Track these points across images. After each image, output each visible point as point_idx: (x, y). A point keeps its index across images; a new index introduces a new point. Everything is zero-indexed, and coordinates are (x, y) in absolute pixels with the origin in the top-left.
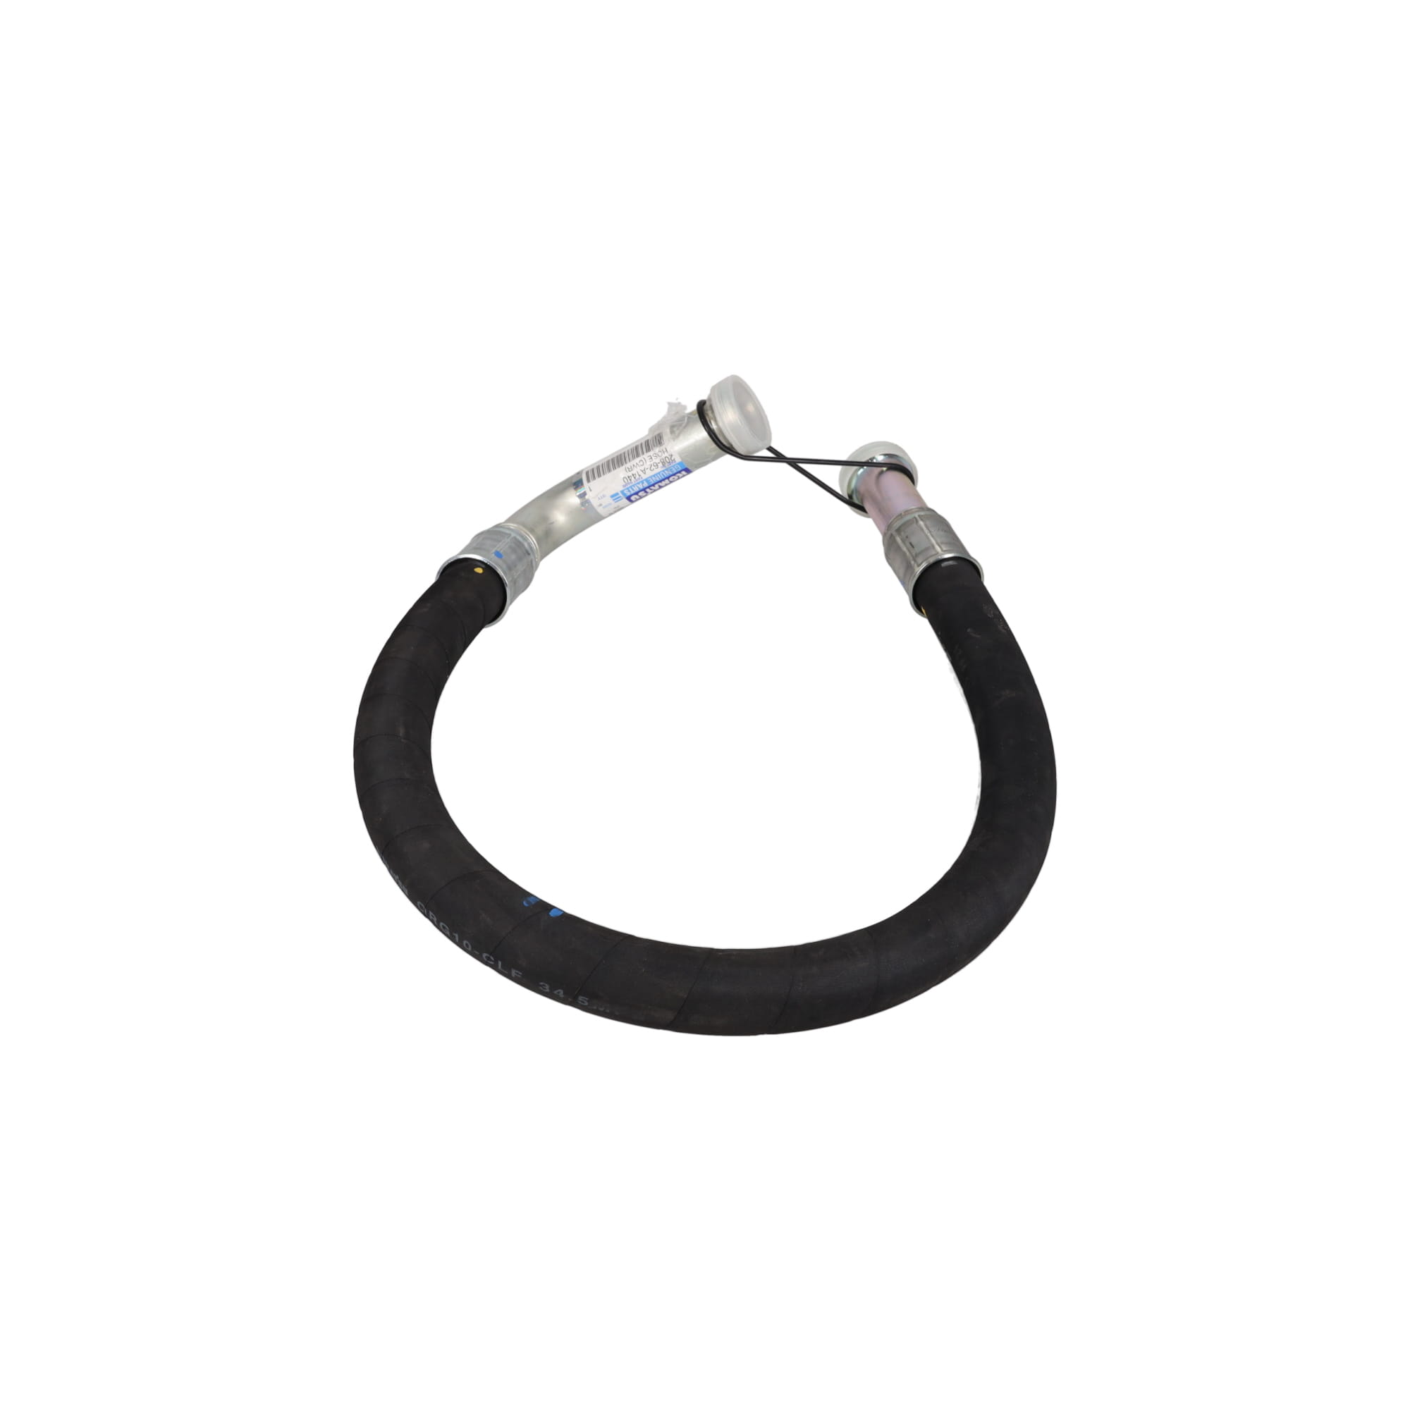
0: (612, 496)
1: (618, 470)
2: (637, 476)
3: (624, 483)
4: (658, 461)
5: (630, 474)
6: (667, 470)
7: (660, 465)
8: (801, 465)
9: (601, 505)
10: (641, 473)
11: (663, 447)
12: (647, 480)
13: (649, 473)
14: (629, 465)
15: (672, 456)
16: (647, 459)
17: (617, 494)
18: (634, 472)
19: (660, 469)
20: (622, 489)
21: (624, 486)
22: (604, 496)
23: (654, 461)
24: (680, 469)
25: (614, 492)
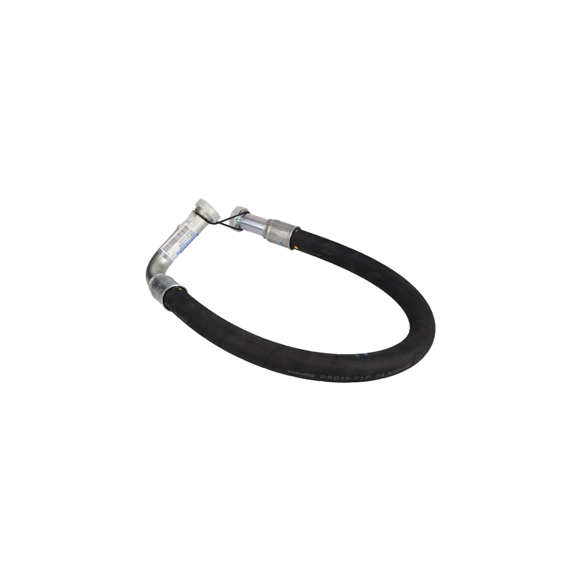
0: (176, 254)
1: (176, 244)
2: (184, 243)
3: (180, 247)
4: (189, 235)
5: (181, 243)
6: (193, 237)
7: (191, 236)
10: (185, 242)
11: (190, 230)
12: (187, 243)
14: (179, 241)
15: (194, 232)
16: (186, 236)
17: (178, 252)
19: (191, 238)
21: (180, 248)
22: (174, 254)
23: (188, 236)
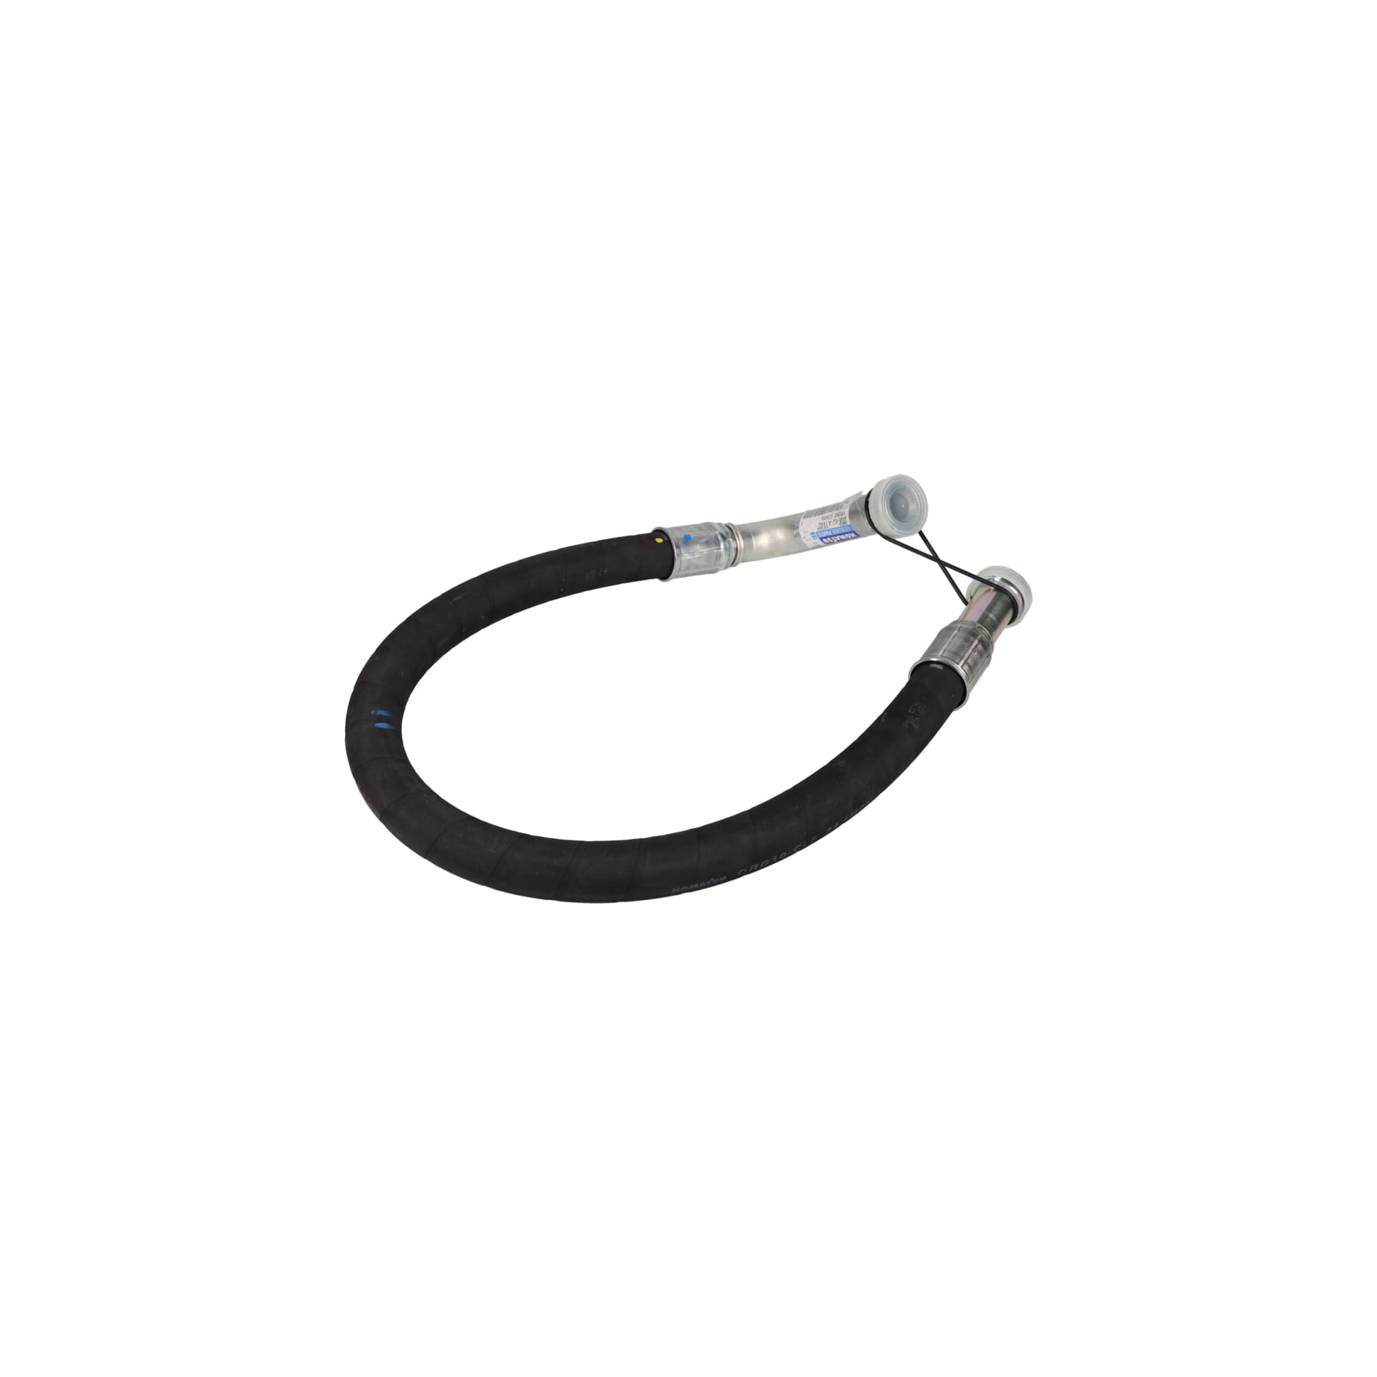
0: (813, 537)
1: (817, 517)
8: (947, 568)
9: (805, 537)
12: (831, 530)
13: (832, 526)
17: (816, 535)
18: (825, 521)
20: (817, 531)
21: (819, 531)
24: (850, 530)
25: (812, 532)
